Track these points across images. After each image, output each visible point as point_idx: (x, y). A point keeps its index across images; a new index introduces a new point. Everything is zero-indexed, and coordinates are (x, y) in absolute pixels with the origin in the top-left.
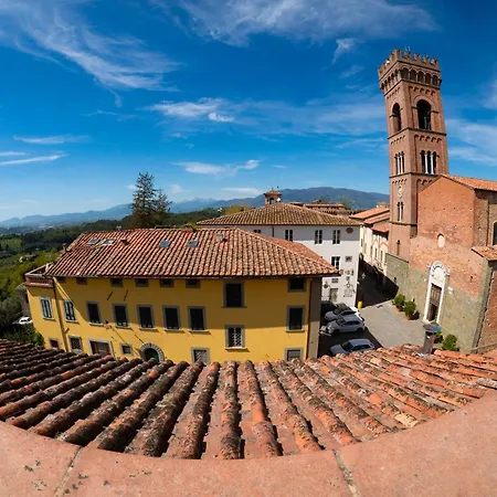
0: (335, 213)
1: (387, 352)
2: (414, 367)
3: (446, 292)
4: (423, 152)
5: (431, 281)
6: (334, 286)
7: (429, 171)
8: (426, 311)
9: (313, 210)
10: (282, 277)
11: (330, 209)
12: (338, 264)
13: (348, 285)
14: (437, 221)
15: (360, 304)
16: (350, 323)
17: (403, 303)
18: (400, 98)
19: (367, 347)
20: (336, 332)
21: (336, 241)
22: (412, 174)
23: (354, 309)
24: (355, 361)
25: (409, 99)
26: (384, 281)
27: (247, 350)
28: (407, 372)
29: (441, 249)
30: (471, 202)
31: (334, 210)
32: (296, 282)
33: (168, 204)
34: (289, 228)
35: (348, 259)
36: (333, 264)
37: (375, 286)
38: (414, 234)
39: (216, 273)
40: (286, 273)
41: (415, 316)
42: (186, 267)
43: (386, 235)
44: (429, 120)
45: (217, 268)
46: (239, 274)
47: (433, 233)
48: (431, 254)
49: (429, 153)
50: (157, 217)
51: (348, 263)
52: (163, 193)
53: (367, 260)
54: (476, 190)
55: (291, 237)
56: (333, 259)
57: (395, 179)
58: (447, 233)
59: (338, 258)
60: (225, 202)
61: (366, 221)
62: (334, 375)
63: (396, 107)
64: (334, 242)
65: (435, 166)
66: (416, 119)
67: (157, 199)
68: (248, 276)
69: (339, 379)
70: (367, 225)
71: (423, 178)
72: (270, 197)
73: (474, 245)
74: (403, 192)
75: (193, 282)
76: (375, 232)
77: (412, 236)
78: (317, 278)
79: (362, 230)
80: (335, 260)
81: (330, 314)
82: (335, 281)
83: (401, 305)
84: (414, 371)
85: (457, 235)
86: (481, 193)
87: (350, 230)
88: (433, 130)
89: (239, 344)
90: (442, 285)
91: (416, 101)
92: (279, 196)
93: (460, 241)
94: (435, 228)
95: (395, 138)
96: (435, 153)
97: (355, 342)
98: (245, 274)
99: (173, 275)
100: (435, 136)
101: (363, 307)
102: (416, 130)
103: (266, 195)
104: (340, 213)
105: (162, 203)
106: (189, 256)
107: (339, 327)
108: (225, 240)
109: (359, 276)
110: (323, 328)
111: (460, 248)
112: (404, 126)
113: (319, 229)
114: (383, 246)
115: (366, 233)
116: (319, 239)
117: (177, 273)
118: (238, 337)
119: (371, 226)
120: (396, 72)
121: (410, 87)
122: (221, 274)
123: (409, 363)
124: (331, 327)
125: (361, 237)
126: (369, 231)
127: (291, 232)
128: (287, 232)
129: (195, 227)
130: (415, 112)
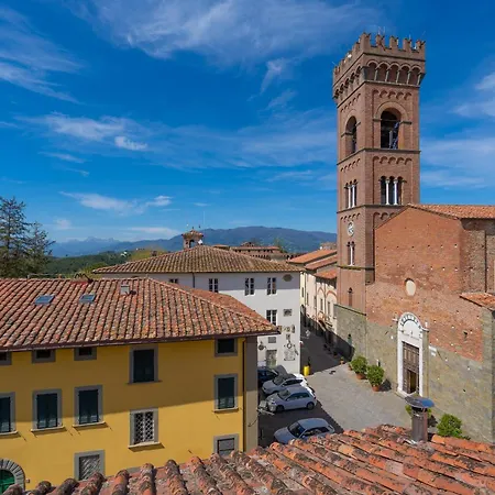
0: (268, 258)
1: (360, 436)
2: (406, 460)
3: (427, 353)
4: (384, 178)
5: (401, 338)
6: (271, 347)
7: (391, 201)
8: (400, 379)
9: (241, 254)
10: (208, 337)
11: (262, 253)
12: (274, 319)
13: (289, 345)
14: (403, 262)
15: (306, 369)
16: (298, 396)
17: (364, 368)
18: (358, 109)
19: (324, 430)
20: (280, 409)
21: (272, 291)
22: (367, 206)
23: (299, 376)
24: (317, 450)
25: (371, 109)
26: (335, 340)
27: (160, 446)
28: (398, 469)
29: (411, 298)
30: (456, 236)
31: (266, 254)
32: (225, 344)
33: (47, 244)
34: (213, 277)
35: (287, 312)
36: (269, 319)
37: (324, 346)
38: (371, 280)
39: (121, 337)
40: (212, 332)
41: (384, 386)
42: (75, 330)
43: (333, 282)
44: (395, 136)
45: (122, 330)
46: (151, 336)
47: (398, 278)
48: (397, 303)
49: (392, 178)
50: (31, 262)
51: (288, 318)
52: (41, 229)
53: (311, 313)
54: (463, 220)
55: (216, 287)
56: (269, 313)
57: (343, 215)
58: (419, 276)
59: (274, 312)
60: (131, 244)
61: (308, 266)
62: (292, 473)
63: (353, 121)
64: (269, 293)
65: (399, 195)
66: (378, 135)
67: (31, 236)
68: (163, 338)
69: (302, 480)
70: (309, 271)
71: (381, 211)
72: (190, 239)
73: (463, 290)
74: (354, 230)
75: (85, 351)
76: (319, 279)
77: (368, 283)
78: (250, 338)
79: (302, 277)
80: (271, 314)
81: (268, 385)
82: (272, 341)
83: (362, 371)
84: (408, 466)
85: (435, 279)
86: (472, 223)
87: (288, 278)
88: (401, 147)
89: (149, 437)
90: (418, 344)
91: (380, 112)
92: (201, 237)
93: (439, 287)
94: (401, 271)
95: (347, 163)
96: (400, 178)
97: (306, 423)
98: (160, 335)
99: (55, 344)
100: (403, 155)
101: (311, 373)
102: (377, 150)
103: (185, 237)
104: (275, 257)
105: (39, 243)
106: (82, 316)
107: (282, 402)
108: (132, 293)
109: (303, 333)
110: (263, 404)
111: (440, 295)
112: (359, 146)
113: (250, 276)
114: (331, 296)
115: (308, 281)
116: (250, 288)
117: (63, 340)
118: (149, 426)
119: (315, 271)
120: (359, 71)
121: (375, 92)
122: (128, 337)
123: (398, 453)
124: (273, 401)
125: (302, 285)
126: (312, 278)
127: (216, 281)
128: (211, 281)
129: (90, 276)
130: (378, 126)
